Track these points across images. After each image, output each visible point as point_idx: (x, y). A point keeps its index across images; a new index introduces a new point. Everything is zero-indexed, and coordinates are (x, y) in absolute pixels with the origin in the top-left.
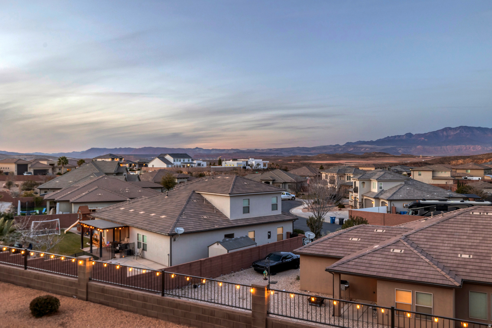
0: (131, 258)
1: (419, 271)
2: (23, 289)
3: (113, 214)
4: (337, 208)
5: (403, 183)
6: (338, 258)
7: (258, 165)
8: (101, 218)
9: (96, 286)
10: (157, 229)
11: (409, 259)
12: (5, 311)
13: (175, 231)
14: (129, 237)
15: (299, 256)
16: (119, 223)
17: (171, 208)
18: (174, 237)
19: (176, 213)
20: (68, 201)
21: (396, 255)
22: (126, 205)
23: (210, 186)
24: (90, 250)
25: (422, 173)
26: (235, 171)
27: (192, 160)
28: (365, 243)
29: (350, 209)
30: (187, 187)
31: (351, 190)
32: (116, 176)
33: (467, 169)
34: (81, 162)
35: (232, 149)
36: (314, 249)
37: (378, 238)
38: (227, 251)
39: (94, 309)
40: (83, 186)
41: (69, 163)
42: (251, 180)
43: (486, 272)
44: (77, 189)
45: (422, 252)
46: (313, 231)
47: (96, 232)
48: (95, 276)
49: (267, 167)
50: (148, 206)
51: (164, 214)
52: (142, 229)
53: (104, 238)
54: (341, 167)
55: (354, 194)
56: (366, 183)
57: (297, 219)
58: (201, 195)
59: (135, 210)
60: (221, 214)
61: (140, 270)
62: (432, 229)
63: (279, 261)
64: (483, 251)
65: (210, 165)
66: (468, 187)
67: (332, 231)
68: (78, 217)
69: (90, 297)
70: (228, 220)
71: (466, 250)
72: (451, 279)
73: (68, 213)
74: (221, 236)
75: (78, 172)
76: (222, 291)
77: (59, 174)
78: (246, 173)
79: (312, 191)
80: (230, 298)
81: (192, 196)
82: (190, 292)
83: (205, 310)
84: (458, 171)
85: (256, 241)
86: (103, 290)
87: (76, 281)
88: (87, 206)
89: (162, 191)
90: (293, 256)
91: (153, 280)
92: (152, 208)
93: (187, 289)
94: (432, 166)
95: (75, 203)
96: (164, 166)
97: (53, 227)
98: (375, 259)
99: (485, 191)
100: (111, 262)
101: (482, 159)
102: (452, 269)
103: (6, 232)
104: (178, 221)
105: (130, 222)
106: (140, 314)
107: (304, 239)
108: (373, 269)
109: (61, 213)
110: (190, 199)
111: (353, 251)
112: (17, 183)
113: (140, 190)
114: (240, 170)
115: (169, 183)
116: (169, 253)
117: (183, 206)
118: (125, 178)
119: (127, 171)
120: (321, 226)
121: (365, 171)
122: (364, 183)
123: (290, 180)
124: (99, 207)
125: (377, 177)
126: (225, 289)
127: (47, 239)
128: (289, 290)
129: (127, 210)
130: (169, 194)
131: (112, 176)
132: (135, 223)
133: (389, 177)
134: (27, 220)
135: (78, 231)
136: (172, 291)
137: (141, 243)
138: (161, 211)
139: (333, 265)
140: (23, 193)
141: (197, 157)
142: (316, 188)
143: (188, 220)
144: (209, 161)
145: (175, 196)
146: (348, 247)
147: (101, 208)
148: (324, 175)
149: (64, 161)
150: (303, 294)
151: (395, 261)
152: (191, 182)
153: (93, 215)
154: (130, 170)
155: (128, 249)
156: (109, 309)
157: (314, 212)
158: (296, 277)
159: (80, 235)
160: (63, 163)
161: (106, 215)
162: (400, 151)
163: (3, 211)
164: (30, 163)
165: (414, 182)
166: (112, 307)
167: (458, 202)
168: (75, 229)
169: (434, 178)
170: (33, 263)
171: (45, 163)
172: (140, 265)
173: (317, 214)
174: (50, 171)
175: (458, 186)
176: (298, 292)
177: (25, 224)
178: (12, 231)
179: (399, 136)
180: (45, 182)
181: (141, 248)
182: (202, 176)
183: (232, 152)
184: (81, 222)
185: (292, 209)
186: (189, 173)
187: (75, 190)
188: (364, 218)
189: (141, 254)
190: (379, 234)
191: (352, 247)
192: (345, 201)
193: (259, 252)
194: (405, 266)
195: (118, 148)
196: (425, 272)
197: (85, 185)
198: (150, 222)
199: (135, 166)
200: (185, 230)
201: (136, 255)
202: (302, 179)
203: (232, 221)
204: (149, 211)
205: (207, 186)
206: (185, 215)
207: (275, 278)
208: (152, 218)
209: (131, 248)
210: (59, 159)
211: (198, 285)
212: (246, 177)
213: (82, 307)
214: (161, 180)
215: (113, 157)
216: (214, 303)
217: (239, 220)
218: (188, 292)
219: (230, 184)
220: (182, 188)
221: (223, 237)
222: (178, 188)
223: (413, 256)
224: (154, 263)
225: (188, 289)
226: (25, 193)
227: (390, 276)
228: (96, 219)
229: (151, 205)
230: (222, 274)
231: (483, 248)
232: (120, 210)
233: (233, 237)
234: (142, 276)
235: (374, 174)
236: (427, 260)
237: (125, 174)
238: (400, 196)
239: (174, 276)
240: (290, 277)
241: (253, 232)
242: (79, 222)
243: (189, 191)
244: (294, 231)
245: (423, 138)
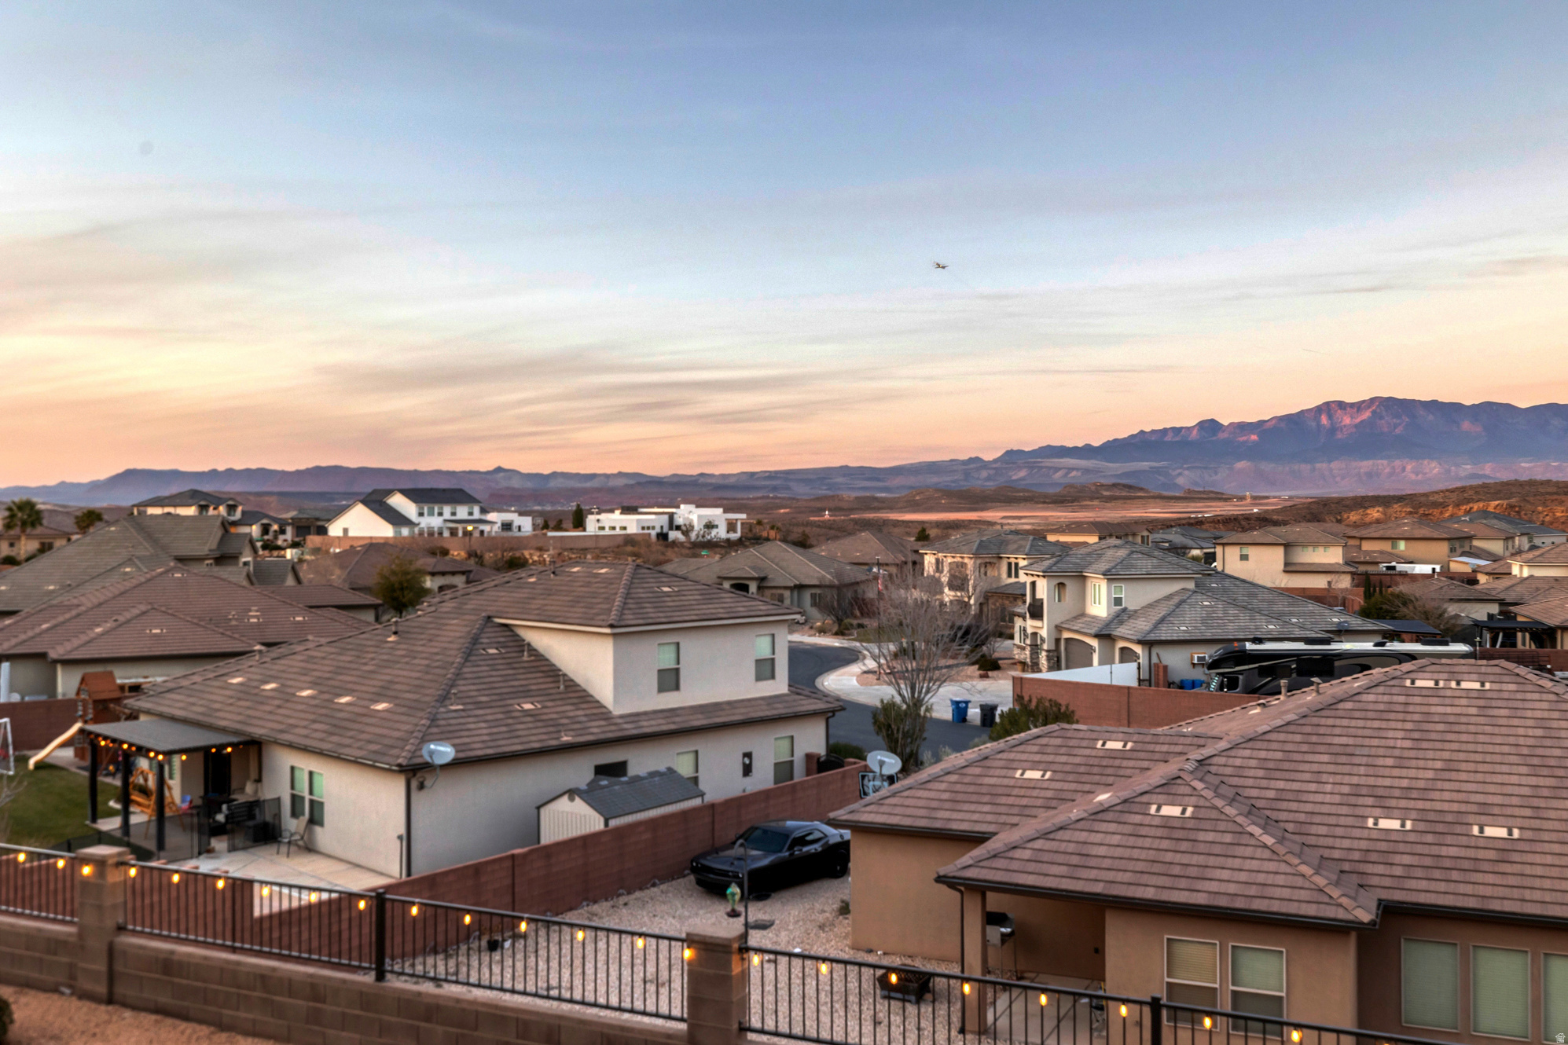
0: (266, 852)
1: (1243, 876)
3: (203, 699)
4: (973, 670)
5: (1191, 585)
6: (977, 839)
7: (710, 526)
8: (161, 716)
9: (141, 952)
10: (360, 748)
11: (1210, 836)
13: (422, 756)
14: (259, 780)
15: (847, 834)
16: (224, 730)
17: (411, 678)
18: (419, 775)
19: (427, 695)
20: (42, 656)
21: (1167, 823)
22: (251, 666)
23: (544, 599)
24: (121, 828)
25: (1251, 551)
26: (629, 549)
27: (483, 511)
28: (1066, 786)
29: (1017, 673)
30: (466, 604)
31: (1022, 609)
32: (216, 568)
33: (1394, 540)
34: (89, 519)
35: (620, 474)
36: (897, 810)
37: (1108, 769)
38: (602, 820)
39: (136, 1032)
40: (96, 601)
41: (45, 522)
42: (685, 579)
43: (1455, 875)
44: (74, 612)
45: (1252, 811)
46: (893, 750)
47: (143, 764)
48: (138, 915)
49: (738, 535)
50: (331, 669)
51: (385, 696)
52: (305, 750)
53: (171, 782)
54: (988, 534)
55: (1031, 624)
56: (1071, 587)
57: (843, 709)
58: (512, 631)
59: (283, 685)
60: (584, 694)
61: (300, 893)
62: (1282, 737)
63: (780, 851)
64: (1446, 806)
65: (546, 526)
66: (1398, 596)
67: (959, 748)
68: (76, 711)
69: (120, 990)
70: (605, 715)
71: (1393, 803)
72: (1344, 901)
73: (43, 698)
74: (580, 771)
75: (74, 553)
76: (586, 960)
77: (11, 561)
78: (670, 553)
79: (889, 614)
80: (614, 983)
81: (483, 635)
82: (474, 963)
83: (526, 1023)
84: (1367, 546)
85: (702, 786)
86: (168, 966)
87: (70, 934)
88: (111, 674)
89: (377, 619)
90: (826, 836)
91: (345, 925)
92: (341, 677)
93: (465, 952)
94: (1283, 530)
95: (68, 663)
96: (384, 530)
98: (1098, 838)
99: (1452, 609)
100: (197, 868)
101: (1443, 506)
102: (1346, 867)
104: (433, 720)
105: (263, 727)
107: (863, 777)
108: (1093, 874)
109: (15, 698)
110: (474, 644)
111: (1025, 812)
113: (298, 615)
114: (648, 545)
115: (402, 589)
116: (402, 831)
117: (452, 671)
118: (248, 576)
119: (255, 550)
120: (922, 730)
121: (1066, 548)
122: (1061, 585)
123: (818, 578)
124: (153, 676)
125: (1103, 566)
126: (596, 951)
128: (815, 948)
129: (255, 684)
130: (400, 629)
131: (201, 568)
132: (282, 731)
133: (1145, 565)
135: (77, 759)
136: (411, 961)
137: (303, 798)
138: (374, 686)
139: (965, 863)
141: (501, 500)
142: (902, 605)
143: (469, 716)
144: (541, 514)
145: (422, 633)
146: (1010, 800)
147: (159, 679)
148: (929, 560)
149: (26, 514)
150: (860, 960)
151: (1165, 844)
152: (480, 588)
153: (132, 702)
154: (264, 547)
155: (259, 818)
156: (188, 1031)
157: (898, 684)
158: (836, 906)
159: (86, 774)
160: (24, 524)
161: (180, 705)
162: (1180, 481)
165: (1227, 583)
166: (201, 1022)
167: (1368, 646)
168: (69, 753)
169: (1290, 568)
172: (301, 874)
173: (906, 693)
175: (1368, 595)
176: (845, 957)
179: (1177, 431)
181: (303, 814)
182: (515, 564)
183: (621, 482)
184: (91, 727)
185: (826, 674)
186: (472, 554)
187: (67, 616)
188: (1063, 702)
189: (305, 838)
190: (1113, 754)
191: (1024, 801)
192: (1000, 648)
193: (713, 822)
194: (1195, 859)
195: (221, 468)
196: (1261, 878)
197: (102, 598)
198: (335, 726)
199: (283, 531)
200: (457, 751)
201: (286, 840)
202: (859, 574)
203: (621, 717)
204: (328, 688)
205: (534, 599)
206: (458, 701)
207: (768, 909)
208: (341, 711)
209: (268, 818)
210: (10, 509)
211: (504, 940)
212: (668, 568)
213: (92, 1025)
214: (372, 580)
215: (204, 501)
216: (559, 999)
217: (645, 713)
218: (468, 965)
219: (614, 591)
220: (449, 606)
221: (589, 775)
222: (433, 609)
223: (1222, 826)
224: (349, 866)
225: (468, 955)
227: (1149, 894)
228: (143, 718)
229: (339, 667)
230: (586, 899)
231: (1447, 796)
232: (228, 686)
233: (624, 774)
234: (305, 914)
235: (1095, 554)
236: (1269, 840)
237: (247, 558)
238: (1181, 628)
239: (419, 910)
240: (818, 906)
241: (691, 757)
242: (81, 731)
243: (473, 617)
244: (832, 749)
245: (1254, 437)
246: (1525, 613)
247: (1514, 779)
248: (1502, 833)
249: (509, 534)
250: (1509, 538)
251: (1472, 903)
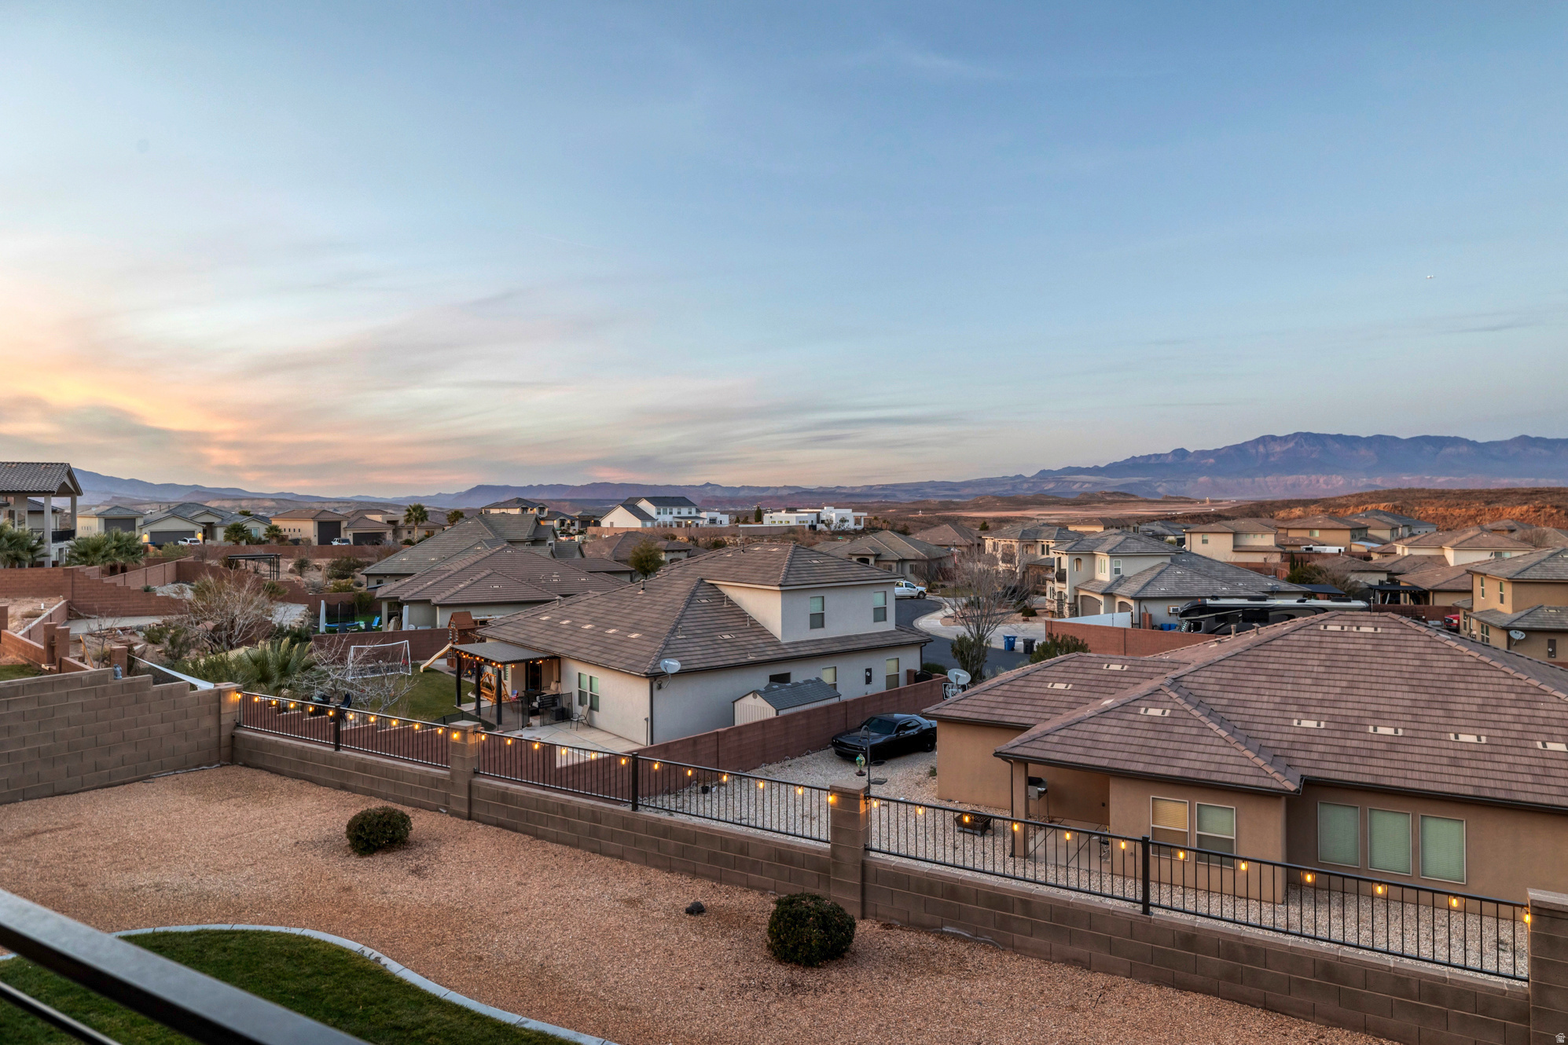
0: (564, 727)
1: (1205, 757)
2: (332, 793)
3: (525, 630)
4: (1019, 616)
5: (1168, 560)
6: (1022, 728)
7: (843, 521)
8: (499, 640)
9: (488, 787)
10: (621, 662)
11: (1182, 730)
12: (294, 841)
13: (659, 668)
14: (559, 682)
15: (935, 723)
16: (538, 650)
17: (652, 618)
18: (658, 680)
19: (663, 629)
20: (428, 602)
21: (1152, 721)
22: (554, 610)
23: (737, 568)
24: (475, 710)
25: (1207, 537)
26: (791, 535)
27: (698, 511)
28: (1082, 694)
29: (1048, 618)
30: (687, 571)
31: (1052, 576)
32: (532, 548)
33: (1311, 529)
34: (456, 516)
35: (785, 487)
36: (969, 708)
37: (1111, 684)
38: (774, 711)
39: (486, 838)
40: (460, 568)
41: (429, 518)
42: (828, 555)
43: (1356, 760)
44: (446, 575)
45: (1211, 713)
46: (965, 668)
47: (488, 670)
48: (487, 764)
49: (862, 526)
50: (602, 611)
51: (637, 629)
52: (587, 663)
53: (505, 681)
54: (1028, 526)
55: (1058, 586)
56: (1085, 560)
57: (931, 641)
58: (717, 588)
59: (573, 622)
60: (762, 629)
61: (585, 754)
62: (1232, 663)
63: (891, 734)
64: (1349, 713)
65: (738, 521)
66: (1315, 568)
67: (1009, 668)
68: (448, 636)
69: (476, 811)
70: (776, 643)
71: (1312, 709)
72: (1277, 775)
73: (429, 628)
74: (761, 678)
75: (448, 537)
76: (765, 801)
77: (409, 543)
78: (817, 538)
79: (962, 579)
80: (783, 817)
81: (698, 591)
82: (694, 801)
83: (727, 841)
84: (1292, 534)
85: (839, 690)
86: (504, 797)
87: (445, 775)
88: (469, 613)
89: (631, 580)
90: (920, 724)
91: (613, 775)
92: (609, 617)
93: (688, 794)
94: (1231, 523)
95: (443, 606)
96: (635, 523)
97: (394, 659)
98: (1104, 729)
99: (1353, 577)
100: (522, 736)
101: (1347, 506)
102: (1278, 752)
103: (295, 669)
104: (667, 645)
105: (561, 648)
106: (586, 849)
107: (945, 686)
108: (1101, 753)
109: (412, 627)
110: (693, 597)
111: (1055, 711)
112: (318, 562)
113: (583, 577)
114: (804, 533)
115: (647, 561)
116: (648, 715)
117: (679, 613)
118: (552, 552)
119: (556, 537)
120: (984, 655)
121: (1081, 535)
122: (1078, 560)
124: (494, 615)
125: (1108, 547)
126: (771, 795)
127: (383, 685)
128: (914, 797)
129: (556, 620)
130: (646, 586)
131: (523, 548)
132: (573, 651)
133: (1136, 546)
134: (340, 642)
135: (449, 667)
136: (654, 798)
137: (586, 693)
138: (630, 623)
139: (1013, 743)
140: (331, 584)
141: (709, 504)
142: (970, 573)
143: (689, 643)
144: (734, 513)
145: (660, 590)
146: (1044, 703)
147: (498, 617)
148: (989, 543)
149: (418, 514)
150: (943, 806)
151: (1150, 734)
152: (696, 560)
153: (482, 631)
154: (562, 534)
155: (559, 706)
156: (517, 838)
157: (968, 625)
158: (927, 770)
159: (454, 676)
160: (417, 519)
161: (510, 633)
162: (1160, 490)
163: (288, 624)
164: (346, 517)
165: (1193, 559)
166: (524, 833)
167: (1292, 602)
168: (444, 662)
169: (1237, 548)
170: (353, 738)
171: (378, 518)
172: (585, 741)
173: (974, 630)
174: (389, 536)
175: (1293, 568)
176: (934, 804)
177: (336, 652)
178: (308, 667)
179: (1157, 456)
180: (379, 561)
181: (586, 703)
182: (718, 545)
183: (785, 492)
184: (455, 646)
185: (920, 618)
186: (691, 539)
187: (443, 577)
188: (1080, 638)
189: (587, 719)
190: (1114, 674)
191: (1054, 704)
192: (1036, 601)
193: (846, 714)
194: (1172, 745)
195: (535, 484)
196: (1217, 759)
197: (463, 566)
198: (606, 648)
199: (573, 524)
200: (682, 665)
201: (576, 720)
202: (942, 552)
203: (787, 644)
204: (601, 624)
205: (731, 567)
206: (683, 633)
207: (883, 771)
208: (609, 638)
209: (565, 706)
211: (712, 787)
212: (816, 548)
213: (459, 832)
214: (628, 555)
215: (525, 505)
216: (748, 826)
217: (802, 642)
218: (690, 802)
219: (781, 563)
220: (676, 572)
221: (765, 681)
222: (666, 574)
223: (1190, 723)
224: (615, 737)
225: (690, 796)
226: (335, 585)
227: (1140, 767)
228: (488, 641)
229: (608, 611)
230: (764, 762)
231: (1350, 705)
232: (539, 622)
233: (789, 682)
234: (588, 766)
235: (1102, 540)
236: (1224, 734)
237: (551, 541)
238: (1161, 590)
239: (660, 765)
240: (915, 770)
241: (832, 670)
242: (452, 648)
243: (692, 579)
244: (924, 667)
245: (1212, 461)
246: (1405, 581)
247: (1399, 695)
248: (1390, 731)
249: (715, 526)
250: (1394, 529)
251: (1368, 779)
